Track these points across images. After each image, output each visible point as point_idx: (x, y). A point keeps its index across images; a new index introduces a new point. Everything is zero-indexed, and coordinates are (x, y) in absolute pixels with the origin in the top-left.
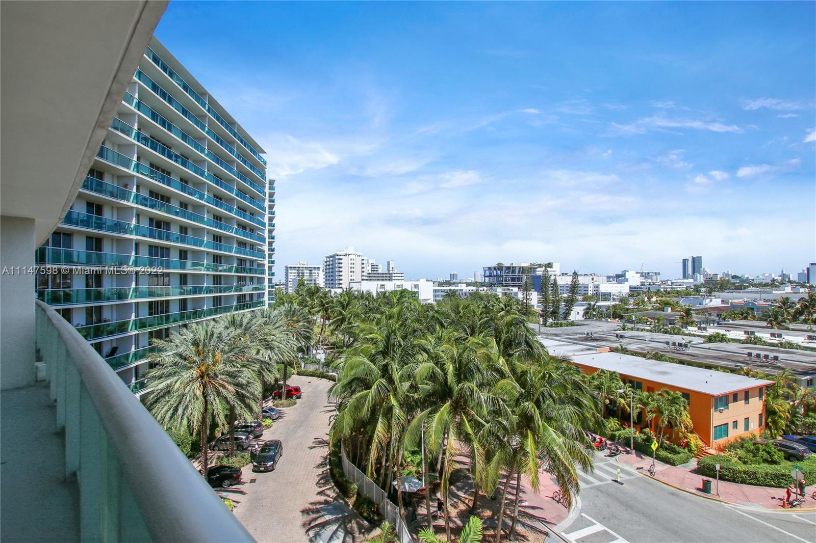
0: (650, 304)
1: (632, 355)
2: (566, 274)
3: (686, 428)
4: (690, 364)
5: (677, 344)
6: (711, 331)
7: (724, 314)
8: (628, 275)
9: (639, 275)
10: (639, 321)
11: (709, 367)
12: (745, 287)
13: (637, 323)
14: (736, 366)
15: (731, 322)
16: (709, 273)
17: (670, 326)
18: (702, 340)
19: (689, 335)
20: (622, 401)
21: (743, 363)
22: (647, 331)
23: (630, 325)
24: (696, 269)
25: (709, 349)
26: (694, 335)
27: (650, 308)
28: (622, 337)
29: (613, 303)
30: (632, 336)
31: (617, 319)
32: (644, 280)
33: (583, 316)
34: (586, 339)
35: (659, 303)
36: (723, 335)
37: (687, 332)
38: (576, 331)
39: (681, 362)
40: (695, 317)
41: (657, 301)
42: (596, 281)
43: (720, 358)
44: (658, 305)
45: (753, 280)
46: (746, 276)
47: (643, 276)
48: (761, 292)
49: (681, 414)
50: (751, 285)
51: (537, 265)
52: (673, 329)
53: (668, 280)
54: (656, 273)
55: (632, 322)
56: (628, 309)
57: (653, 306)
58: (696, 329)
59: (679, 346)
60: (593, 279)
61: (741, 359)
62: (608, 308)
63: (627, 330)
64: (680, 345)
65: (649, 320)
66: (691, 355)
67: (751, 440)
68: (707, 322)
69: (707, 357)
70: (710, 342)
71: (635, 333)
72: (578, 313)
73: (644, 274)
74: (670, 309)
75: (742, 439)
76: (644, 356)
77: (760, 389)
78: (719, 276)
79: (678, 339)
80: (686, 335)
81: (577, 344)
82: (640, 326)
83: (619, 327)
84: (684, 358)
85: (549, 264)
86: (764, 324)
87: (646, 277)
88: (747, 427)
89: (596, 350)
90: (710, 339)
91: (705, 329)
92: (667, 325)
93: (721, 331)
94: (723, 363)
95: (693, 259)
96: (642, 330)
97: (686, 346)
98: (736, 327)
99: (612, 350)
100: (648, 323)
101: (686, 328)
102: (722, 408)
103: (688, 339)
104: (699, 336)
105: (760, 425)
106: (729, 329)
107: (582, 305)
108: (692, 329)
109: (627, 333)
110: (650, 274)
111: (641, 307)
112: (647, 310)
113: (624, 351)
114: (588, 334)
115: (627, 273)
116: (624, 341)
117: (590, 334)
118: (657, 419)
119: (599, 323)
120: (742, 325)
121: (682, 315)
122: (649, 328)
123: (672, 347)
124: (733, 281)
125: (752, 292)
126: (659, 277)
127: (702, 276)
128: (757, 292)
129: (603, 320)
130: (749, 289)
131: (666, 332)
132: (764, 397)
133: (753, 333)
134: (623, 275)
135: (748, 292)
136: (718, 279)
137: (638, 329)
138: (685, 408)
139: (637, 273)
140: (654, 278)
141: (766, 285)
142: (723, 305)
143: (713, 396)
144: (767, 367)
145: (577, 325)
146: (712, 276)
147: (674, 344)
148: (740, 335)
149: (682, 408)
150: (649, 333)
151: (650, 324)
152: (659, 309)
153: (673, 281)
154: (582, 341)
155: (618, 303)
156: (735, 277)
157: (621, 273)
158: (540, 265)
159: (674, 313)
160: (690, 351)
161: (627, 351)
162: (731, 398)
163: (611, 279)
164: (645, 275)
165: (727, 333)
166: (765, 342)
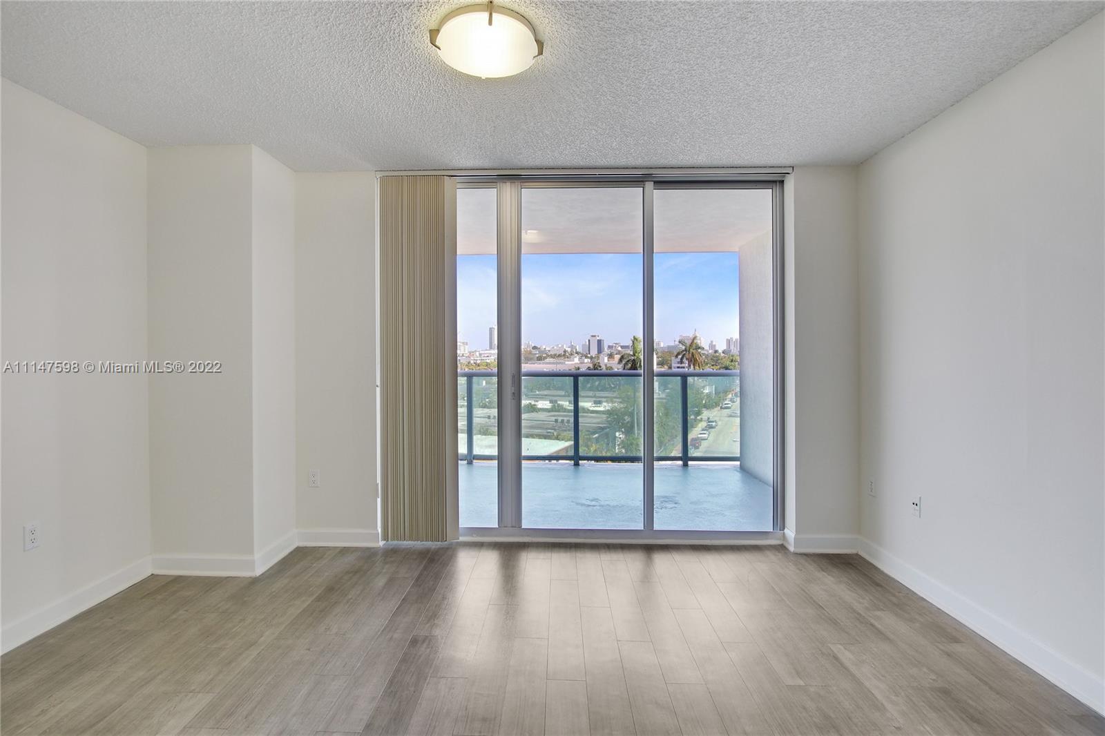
7: (531, 387)
12: (545, 358)
14: (549, 432)
15: (537, 392)
21: (552, 429)
36: (535, 405)
48: (557, 363)
50: (548, 356)
61: (551, 426)
86: (563, 393)
93: (533, 402)
98: (543, 397)
120: (546, 395)
125: (550, 363)
128: (553, 363)
130: (548, 360)
133: (555, 402)
135: (547, 363)
141: (559, 356)
148: (544, 404)
165: (536, 403)
166: (565, 409)
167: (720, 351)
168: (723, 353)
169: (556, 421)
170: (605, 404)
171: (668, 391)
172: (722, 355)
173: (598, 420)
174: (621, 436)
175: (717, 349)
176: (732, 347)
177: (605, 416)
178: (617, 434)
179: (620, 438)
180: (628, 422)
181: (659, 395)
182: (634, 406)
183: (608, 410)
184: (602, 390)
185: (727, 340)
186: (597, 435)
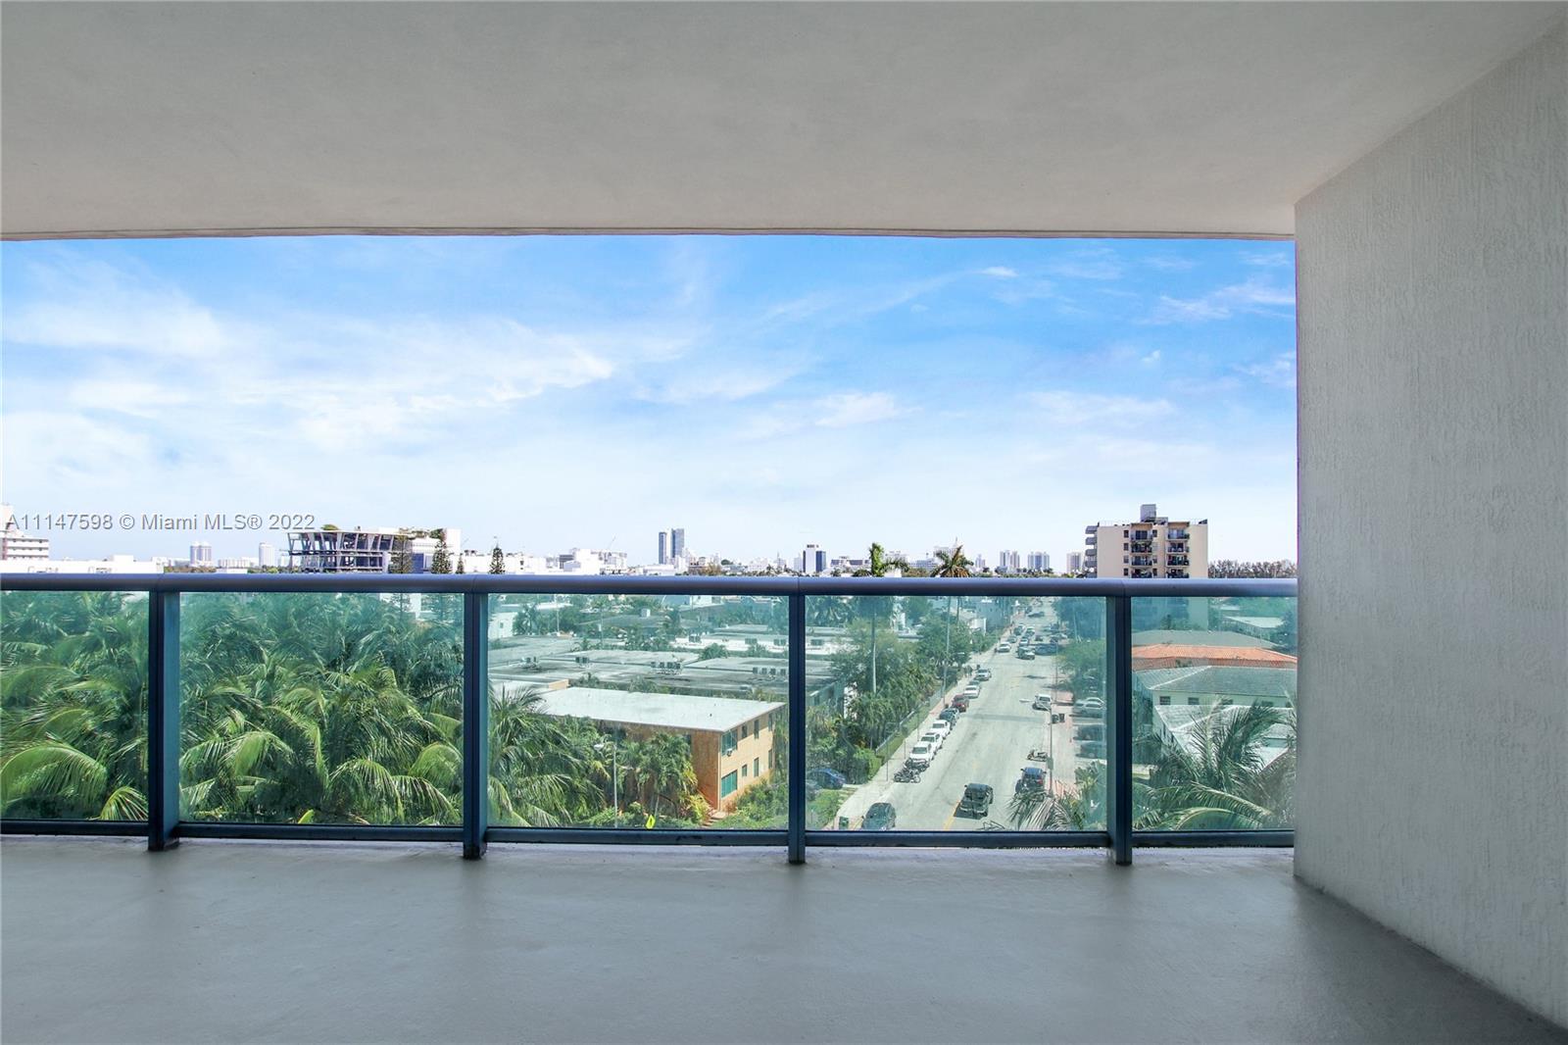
0: (618, 604)
1: (606, 688)
2: (473, 552)
3: (689, 787)
4: (686, 692)
5: (666, 665)
6: (706, 642)
7: (717, 618)
8: (579, 557)
9: (597, 556)
10: (608, 633)
11: (711, 693)
13: (605, 636)
14: (742, 688)
15: (728, 627)
16: (694, 555)
17: (652, 639)
18: (695, 657)
19: (680, 650)
20: (599, 764)
21: (747, 683)
22: (621, 648)
23: (594, 642)
24: (676, 549)
25: (707, 668)
26: (684, 650)
27: (618, 612)
28: (585, 660)
29: (561, 605)
30: (599, 659)
31: (572, 633)
32: (604, 566)
33: (514, 630)
34: (526, 670)
35: (631, 604)
36: (722, 646)
37: (676, 646)
38: (507, 658)
39: (673, 691)
40: (684, 624)
41: (627, 599)
42: (528, 567)
43: (721, 681)
44: (629, 606)
45: (746, 567)
46: (738, 562)
47: (601, 559)
49: (683, 767)
50: (744, 574)
51: (413, 532)
52: (657, 642)
53: (639, 566)
54: (620, 555)
55: (597, 635)
56: (585, 615)
57: (622, 609)
58: (687, 640)
59: (669, 667)
60: (522, 563)
61: (746, 679)
62: (553, 614)
63: (590, 649)
64: (670, 665)
65: (621, 630)
66: (686, 680)
67: (762, 788)
68: (698, 630)
69: (706, 680)
70: (706, 659)
71: (602, 653)
72: (502, 625)
73: (603, 556)
74: (648, 611)
75: (753, 789)
76: (622, 687)
77: (770, 714)
78: (707, 561)
79: (666, 657)
80: (674, 650)
81: (512, 679)
82: (608, 641)
83: (577, 646)
84: (678, 684)
85: (439, 531)
86: (764, 628)
87: (606, 561)
88: (757, 773)
89: (548, 687)
90: (707, 654)
91: (698, 639)
92: (648, 638)
93: (720, 642)
94: (725, 686)
95: (674, 532)
96: (613, 647)
97: (678, 667)
98: (735, 634)
99: (572, 684)
100: (620, 636)
101: (674, 640)
102: (730, 750)
103: (679, 655)
104: (693, 651)
105: (770, 765)
106: (726, 638)
107: (508, 610)
108: (682, 642)
109: (593, 654)
110: (614, 555)
111: (605, 610)
112: (613, 615)
113: (592, 682)
114: (529, 660)
115: (577, 553)
116: (589, 667)
117: (532, 660)
118: (650, 782)
119: (542, 641)
120: (741, 632)
121: (666, 620)
122: (623, 644)
123: (659, 670)
124: (724, 568)
126: (625, 560)
127: (684, 560)
129: (549, 634)
131: (646, 648)
132: (774, 726)
133: (755, 641)
134: (570, 558)
136: (706, 565)
137: (607, 647)
138: (687, 757)
139: (592, 553)
140: (619, 561)
141: (761, 574)
142: (714, 604)
143: (721, 733)
144: (773, 685)
145: (505, 647)
146: (697, 560)
147: (662, 665)
148: (737, 645)
149: (684, 759)
150: (622, 652)
151: (623, 638)
152: (632, 613)
153: (646, 568)
154: (519, 673)
155: (568, 605)
156: (725, 562)
157: (567, 553)
158: (421, 532)
159: (654, 617)
160: (683, 673)
161: (598, 683)
162: (740, 732)
163: (552, 564)
164: (605, 557)
165: (725, 644)
166: (769, 653)
167: (992, 569)
168: (996, 571)
169: (755, 670)
170: (828, 645)
171: (920, 626)
172: (995, 574)
173: (819, 670)
174: (852, 693)
175: (987, 566)
176: (1008, 563)
177: (827, 663)
178: (846, 690)
179: (851, 697)
180: (862, 673)
181: (907, 632)
182: (872, 649)
183: (833, 655)
184: (823, 625)
185: (1001, 553)
186: (816, 692)
